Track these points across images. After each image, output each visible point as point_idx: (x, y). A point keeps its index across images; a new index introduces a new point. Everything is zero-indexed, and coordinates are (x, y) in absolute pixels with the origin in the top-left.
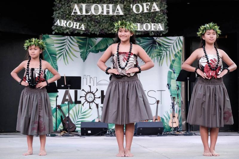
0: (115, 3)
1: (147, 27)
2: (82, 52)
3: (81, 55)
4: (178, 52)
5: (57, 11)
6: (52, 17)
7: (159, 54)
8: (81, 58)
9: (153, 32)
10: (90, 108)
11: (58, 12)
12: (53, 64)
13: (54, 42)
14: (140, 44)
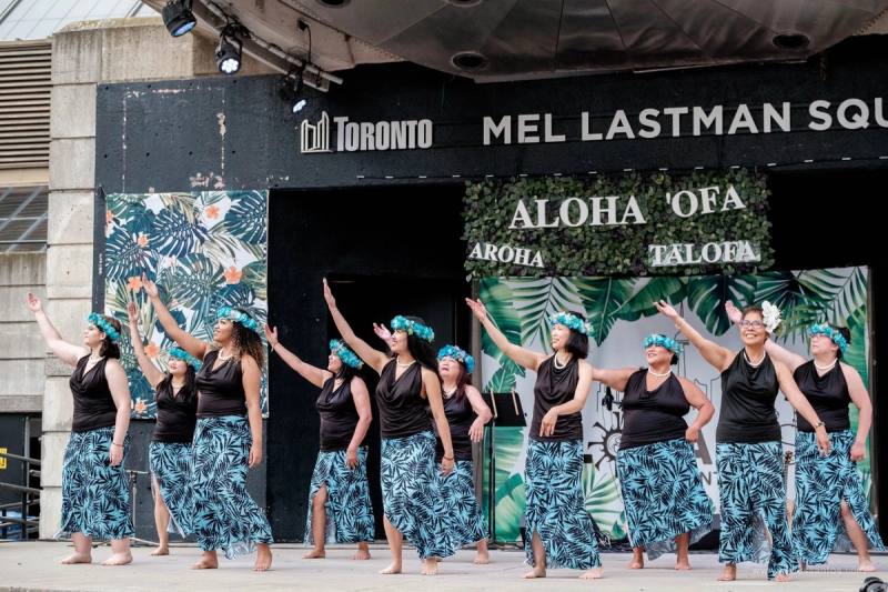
0: (622, 193)
1: (711, 253)
2: (593, 318)
4: (857, 313)
5: (473, 220)
6: (462, 238)
7: (806, 319)
9: (729, 267)
11: (475, 224)
13: (511, 294)
14: (756, 290)
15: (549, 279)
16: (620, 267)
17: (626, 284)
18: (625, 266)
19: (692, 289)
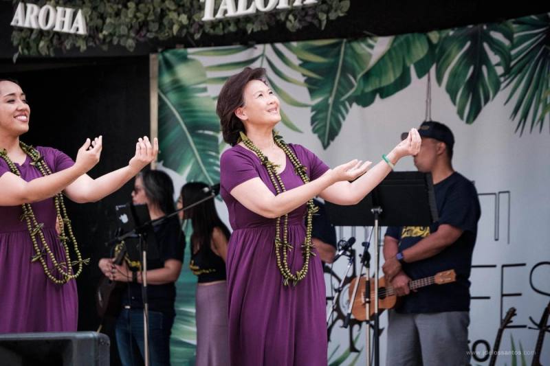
2: (318, 105)
3: (313, 120)
8: (315, 131)
10: (353, 349)
12: (203, 168)
13: (204, 75)
14: (514, 46)
15: (260, 47)
16: (176, 28)
17: (360, 47)
18: (182, 27)
19: (443, 51)
